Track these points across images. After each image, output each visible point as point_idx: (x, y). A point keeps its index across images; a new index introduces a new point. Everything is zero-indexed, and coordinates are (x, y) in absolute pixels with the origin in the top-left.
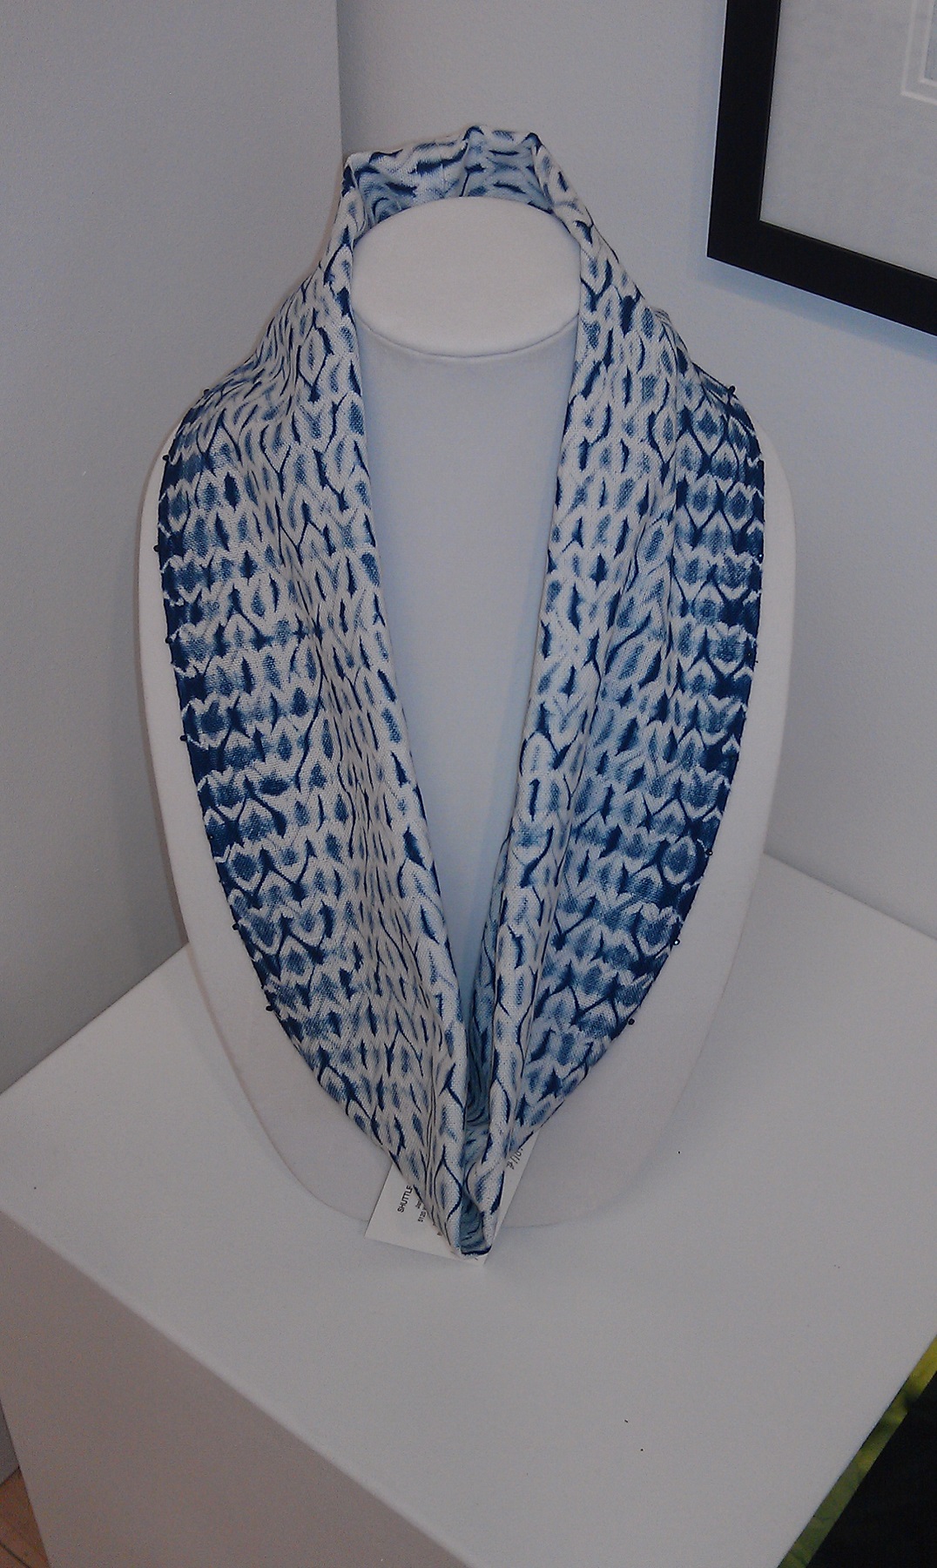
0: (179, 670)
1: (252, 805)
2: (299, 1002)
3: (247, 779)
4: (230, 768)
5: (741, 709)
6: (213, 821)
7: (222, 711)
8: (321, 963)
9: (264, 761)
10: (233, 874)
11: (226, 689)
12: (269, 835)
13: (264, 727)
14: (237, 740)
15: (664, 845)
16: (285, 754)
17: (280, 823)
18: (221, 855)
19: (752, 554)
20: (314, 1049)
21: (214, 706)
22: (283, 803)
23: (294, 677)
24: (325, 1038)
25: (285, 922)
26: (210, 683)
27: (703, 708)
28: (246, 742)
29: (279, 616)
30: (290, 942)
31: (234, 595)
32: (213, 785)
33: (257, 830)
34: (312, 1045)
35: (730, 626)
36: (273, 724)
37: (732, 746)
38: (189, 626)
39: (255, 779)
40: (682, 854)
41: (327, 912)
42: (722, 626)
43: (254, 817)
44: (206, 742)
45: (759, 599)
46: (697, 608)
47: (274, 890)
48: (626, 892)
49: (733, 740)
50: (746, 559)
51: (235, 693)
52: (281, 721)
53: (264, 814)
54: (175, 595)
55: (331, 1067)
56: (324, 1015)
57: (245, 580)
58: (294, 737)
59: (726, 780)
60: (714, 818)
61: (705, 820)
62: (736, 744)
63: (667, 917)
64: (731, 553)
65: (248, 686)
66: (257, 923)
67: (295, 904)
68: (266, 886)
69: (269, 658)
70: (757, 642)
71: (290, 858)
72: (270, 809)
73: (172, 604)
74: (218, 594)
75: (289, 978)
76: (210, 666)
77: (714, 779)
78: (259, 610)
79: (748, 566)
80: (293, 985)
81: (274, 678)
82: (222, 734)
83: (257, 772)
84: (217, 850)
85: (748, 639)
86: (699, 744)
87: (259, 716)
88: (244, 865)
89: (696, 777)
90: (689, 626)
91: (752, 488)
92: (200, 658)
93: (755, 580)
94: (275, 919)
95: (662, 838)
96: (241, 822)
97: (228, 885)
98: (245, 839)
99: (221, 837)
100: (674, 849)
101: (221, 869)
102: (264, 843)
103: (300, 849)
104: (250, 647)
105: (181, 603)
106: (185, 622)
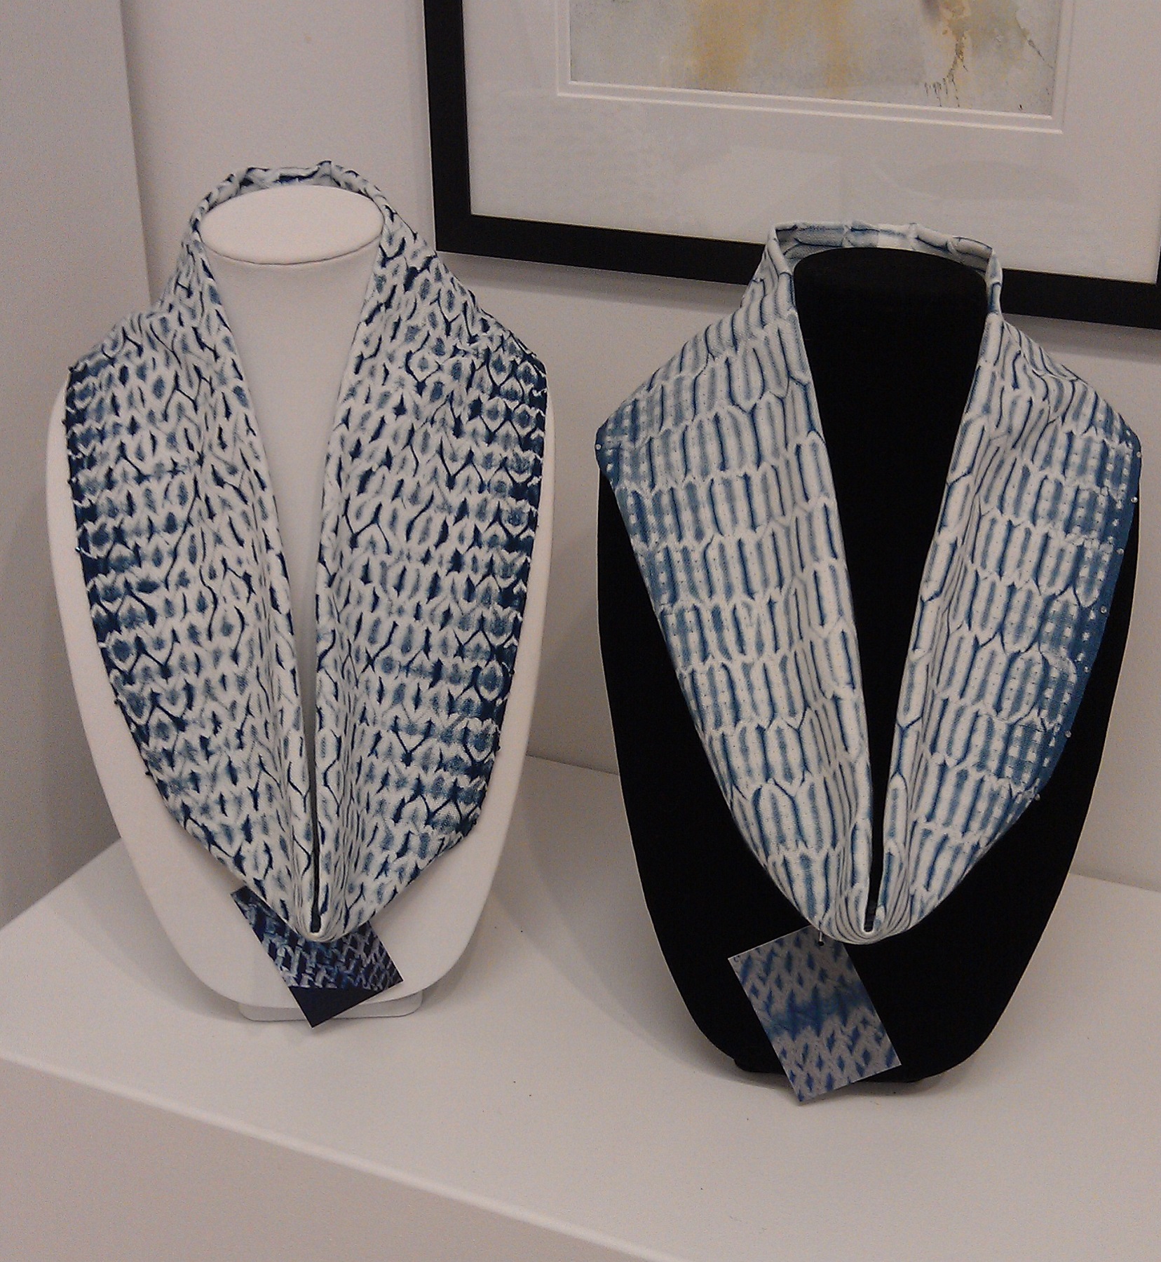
0: (77, 503)
1: (130, 601)
2: (164, 764)
3: (126, 581)
4: (113, 572)
5: (526, 560)
6: (98, 614)
7: (109, 529)
8: (183, 730)
9: (140, 566)
10: (113, 656)
11: (113, 513)
12: (143, 626)
13: (142, 541)
14: (119, 551)
15: (477, 669)
16: (158, 561)
17: (152, 616)
18: (103, 641)
19: (535, 452)
20: (178, 806)
21: (103, 526)
22: (155, 600)
23: (167, 504)
24: (187, 794)
25: (154, 696)
26: (100, 509)
27: (497, 560)
28: (127, 553)
29: (156, 460)
30: (157, 712)
31: (122, 447)
32: (100, 587)
33: (133, 621)
34: (175, 801)
35: (517, 500)
36: (149, 539)
37: (521, 589)
38: (86, 471)
39: (133, 581)
40: (493, 676)
41: (189, 689)
42: (512, 501)
43: (131, 610)
44: (95, 552)
45: (540, 483)
46: (492, 486)
47: (146, 670)
48: (454, 713)
49: (521, 584)
50: (530, 455)
51: (120, 517)
52: (156, 537)
53: (140, 608)
54: (76, 451)
55: (192, 819)
56: (186, 774)
57: (130, 436)
58: (165, 550)
59: (519, 615)
60: (513, 645)
61: (506, 646)
62: (524, 587)
63: (488, 728)
64: (518, 450)
65: (131, 510)
66: (132, 698)
67: (162, 681)
68: (139, 666)
69: (148, 490)
70: (539, 513)
71: (159, 644)
72: (144, 605)
73: (74, 458)
74: (110, 446)
75: (156, 744)
76: (101, 498)
77: (510, 614)
78: (141, 457)
79: (531, 460)
80: (160, 750)
81: (151, 505)
82: (107, 546)
83: (135, 575)
84: (101, 637)
85: (531, 510)
86: (495, 588)
87: (138, 533)
88: (121, 649)
89: (495, 613)
90: (485, 500)
91: (536, 410)
92: (93, 492)
93: (537, 469)
94: (146, 693)
95: (474, 665)
96: (120, 614)
97: (110, 666)
98: (123, 628)
99: (104, 626)
100: (485, 672)
101: (104, 652)
102: (138, 631)
103: (167, 637)
104: (133, 483)
105: (80, 456)
106: (83, 468)
